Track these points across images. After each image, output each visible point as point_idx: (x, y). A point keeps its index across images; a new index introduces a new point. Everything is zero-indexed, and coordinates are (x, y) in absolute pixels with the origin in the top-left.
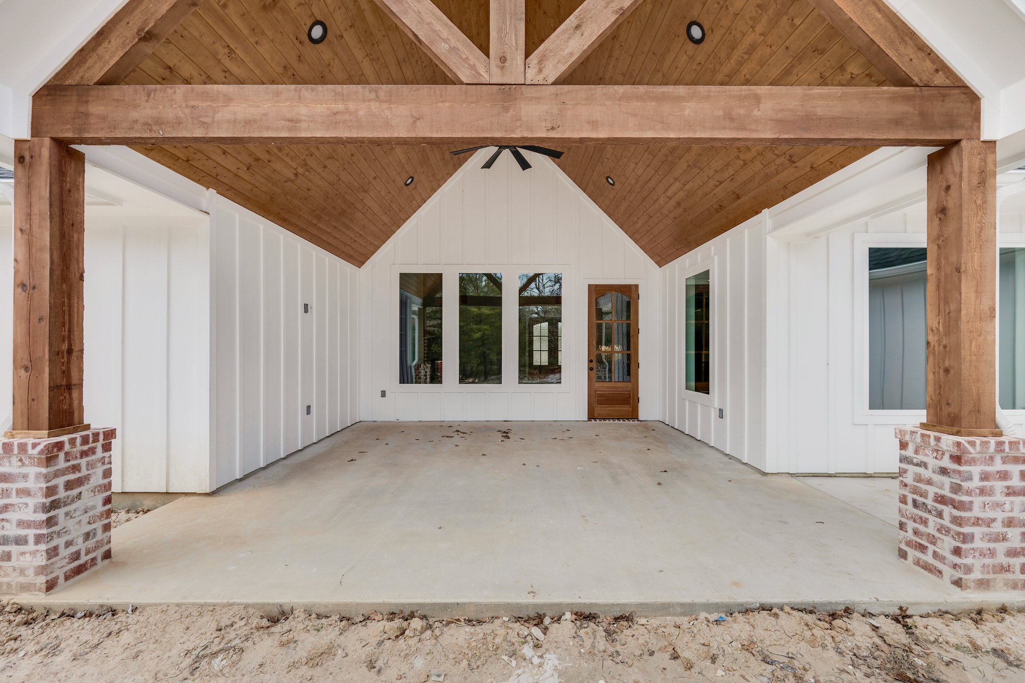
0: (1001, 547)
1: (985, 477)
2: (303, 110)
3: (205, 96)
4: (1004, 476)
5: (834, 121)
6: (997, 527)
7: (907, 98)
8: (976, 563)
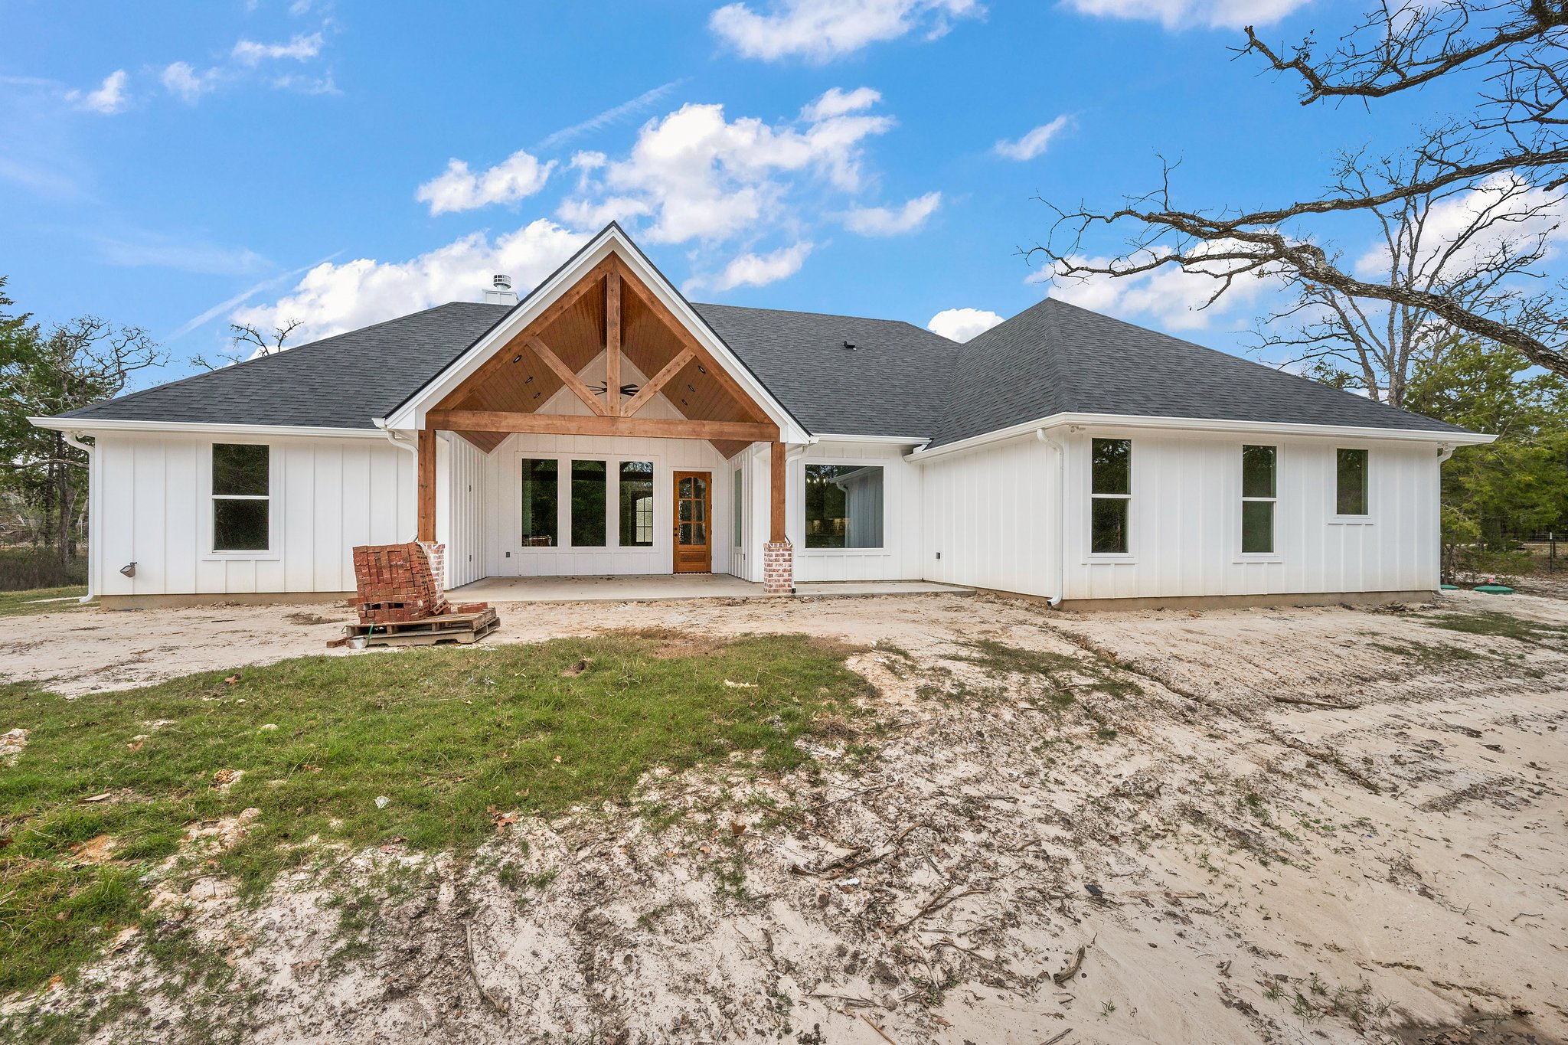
0: (782, 579)
1: (777, 555)
2: (535, 423)
3: (496, 416)
4: (783, 555)
5: (730, 434)
6: (781, 572)
7: (755, 427)
8: (774, 584)
